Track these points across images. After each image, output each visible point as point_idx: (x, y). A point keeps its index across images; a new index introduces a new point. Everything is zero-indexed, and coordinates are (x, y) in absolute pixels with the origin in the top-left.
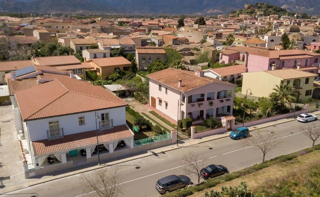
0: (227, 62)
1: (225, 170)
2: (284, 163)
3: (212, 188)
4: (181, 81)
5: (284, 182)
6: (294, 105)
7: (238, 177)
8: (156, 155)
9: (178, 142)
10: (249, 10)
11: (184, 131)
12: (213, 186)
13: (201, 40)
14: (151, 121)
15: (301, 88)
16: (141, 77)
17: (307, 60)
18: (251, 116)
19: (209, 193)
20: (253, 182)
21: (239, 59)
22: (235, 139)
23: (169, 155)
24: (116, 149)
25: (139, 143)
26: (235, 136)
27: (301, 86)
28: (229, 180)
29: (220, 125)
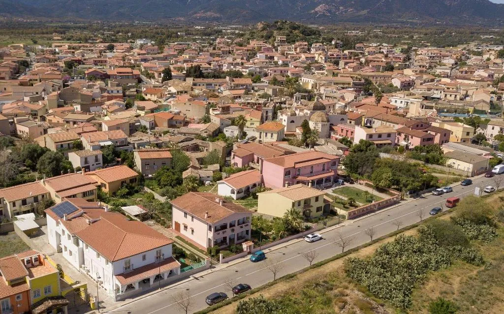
0: (240, 166)
1: (249, 287)
2: (288, 280)
3: (243, 299)
4: (207, 213)
5: (286, 293)
6: (304, 225)
7: (258, 291)
8: (197, 279)
9: (211, 267)
10: (265, 33)
11: (213, 256)
12: (244, 298)
13: (203, 116)
14: (184, 249)
15: (312, 206)
16: (153, 192)
17: (324, 165)
18: (266, 237)
19: (242, 301)
20: (267, 294)
21: (253, 161)
22: (254, 261)
23: (207, 279)
24: (168, 277)
25: (184, 271)
26: (254, 259)
27: (311, 204)
28: (252, 294)
29: (242, 250)
